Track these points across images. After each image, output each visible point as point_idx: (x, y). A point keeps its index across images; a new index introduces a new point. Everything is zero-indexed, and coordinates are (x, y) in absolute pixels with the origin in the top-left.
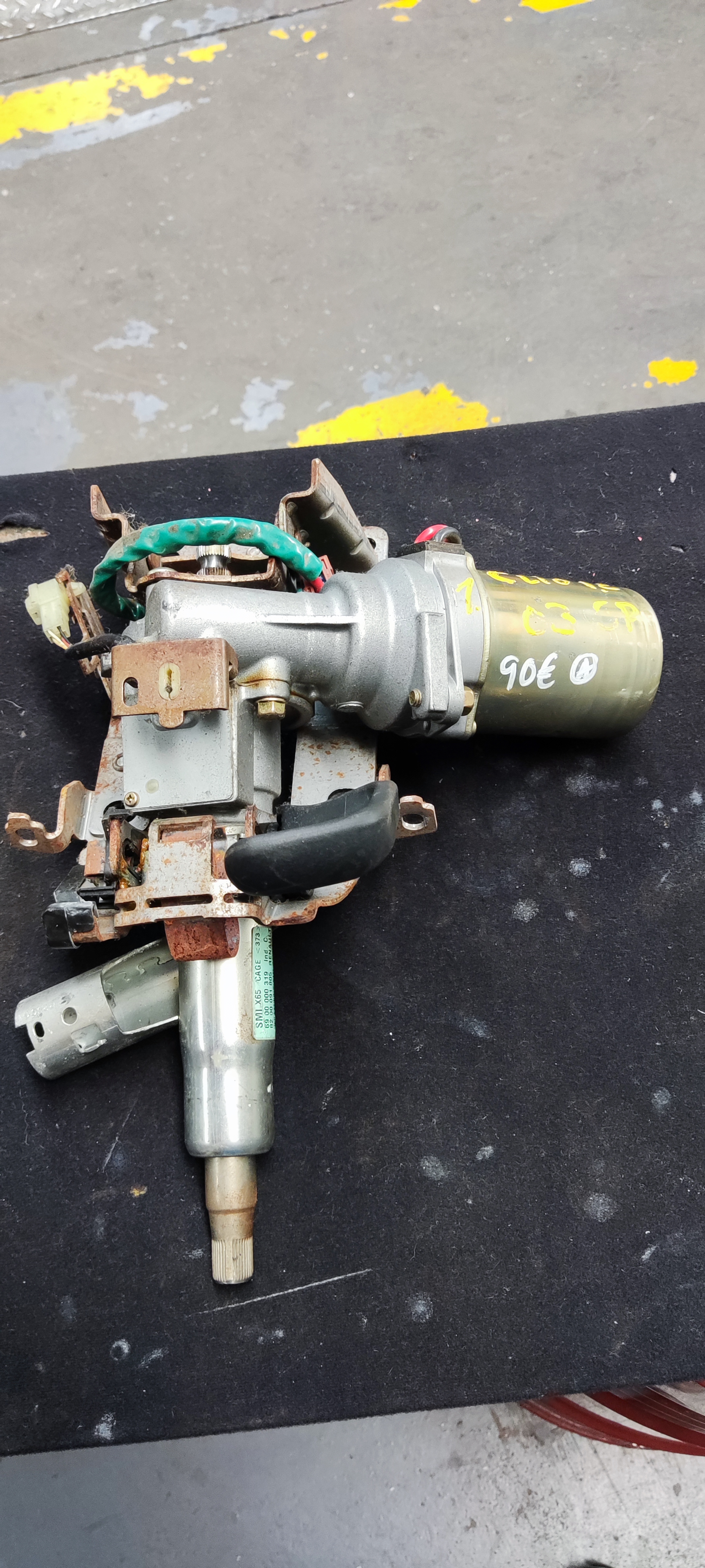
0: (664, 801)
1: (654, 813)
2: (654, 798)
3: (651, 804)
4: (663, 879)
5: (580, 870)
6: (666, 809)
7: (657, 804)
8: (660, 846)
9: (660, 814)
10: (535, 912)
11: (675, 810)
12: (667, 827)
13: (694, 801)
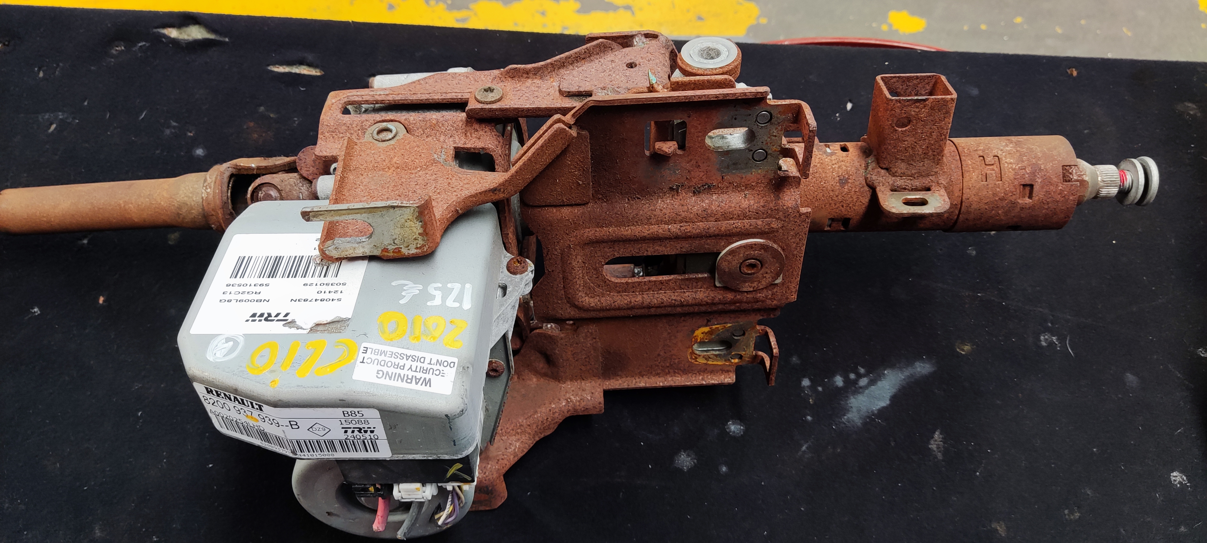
0: (811, 380)
1: (802, 389)
2: (804, 377)
3: (800, 383)
4: (804, 448)
5: (736, 430)
6: (813, 387)
7: (806, 382)
8: (804, 419)
9: (807, 391)
10: (694, 463)
11: (820, 389)
12: (811, 403)
13: (837, 383)
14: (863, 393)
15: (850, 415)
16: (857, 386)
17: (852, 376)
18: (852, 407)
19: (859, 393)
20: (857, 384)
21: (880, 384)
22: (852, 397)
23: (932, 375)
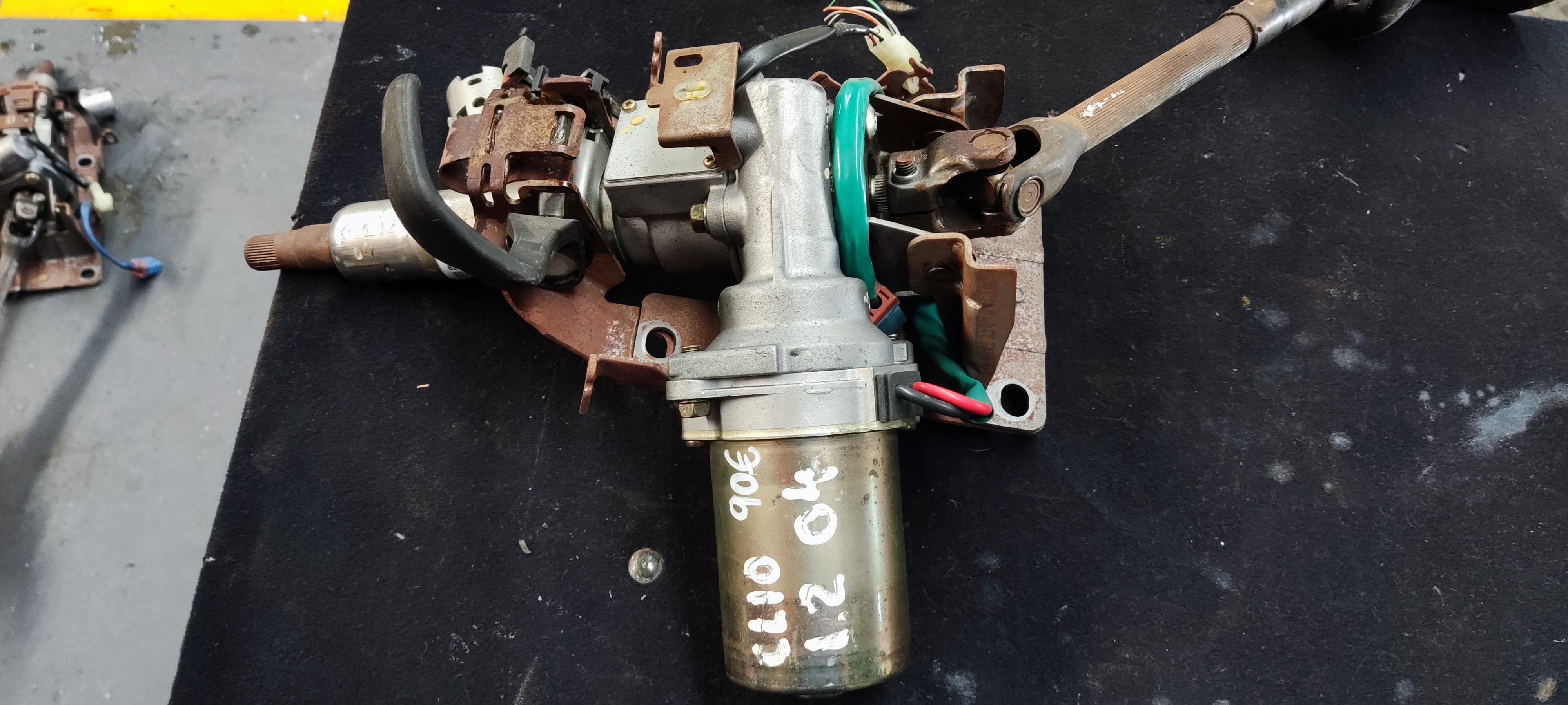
14: (1494, 414)
15: (1479, 439)
16: (1487, 406)
17: (1480, 394)
18: (1480, 430)
19: (1491, 414)
20: (1486, 403)
21: (1513, 406)
22: (1481, 418)
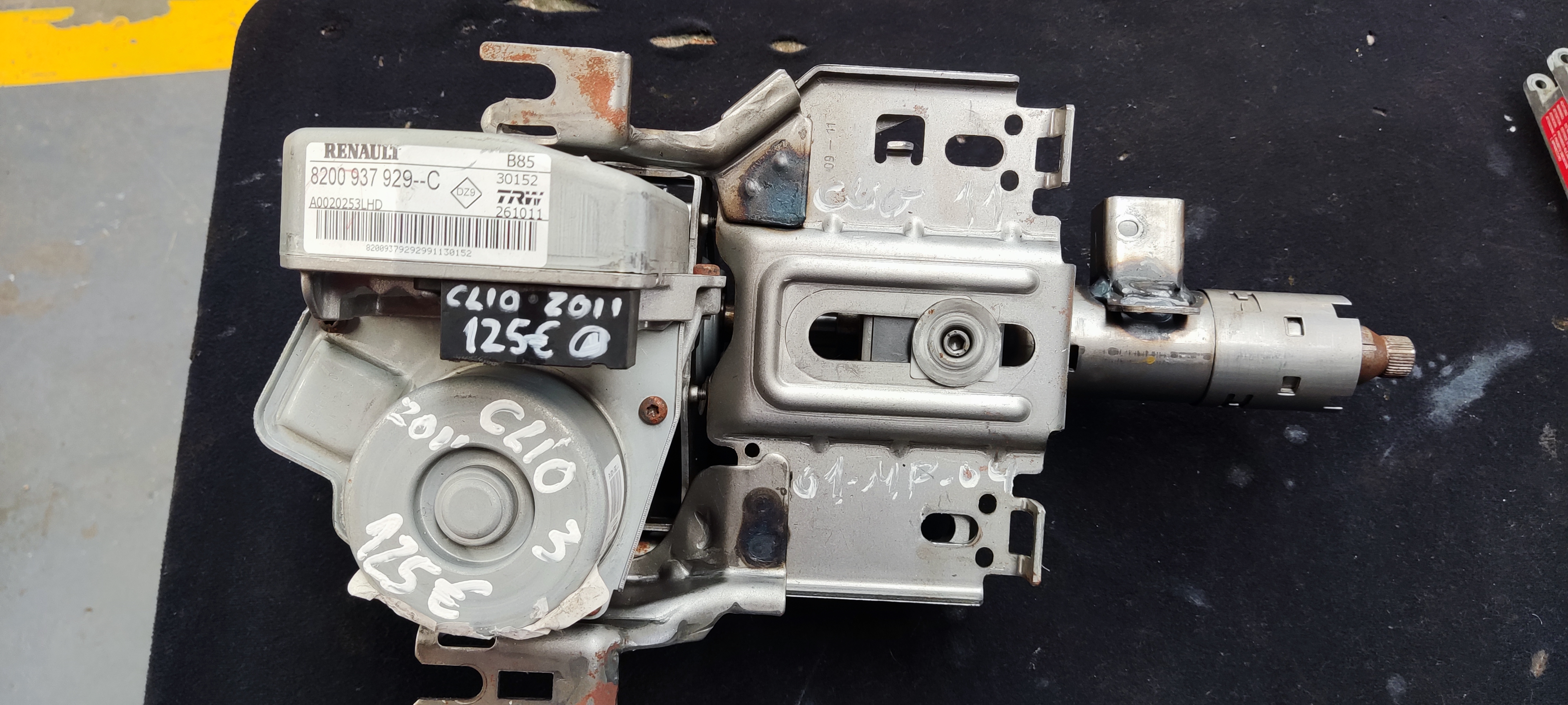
14: (1448, 384)
16: (1440, 376)
17: (1432, 364)
20: (1439, 373)
21: (1467, 372)
22: (1436, 390)
23: (1530, 359)
